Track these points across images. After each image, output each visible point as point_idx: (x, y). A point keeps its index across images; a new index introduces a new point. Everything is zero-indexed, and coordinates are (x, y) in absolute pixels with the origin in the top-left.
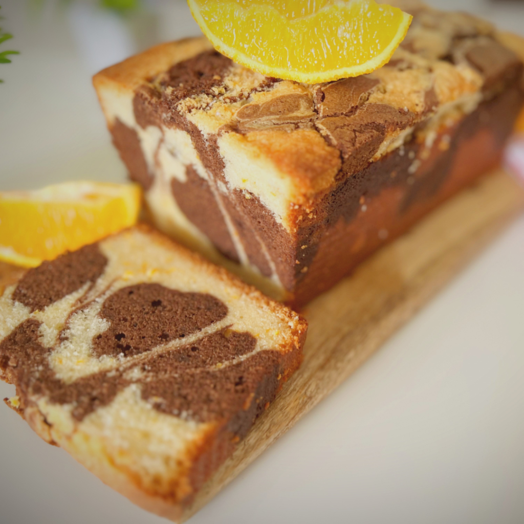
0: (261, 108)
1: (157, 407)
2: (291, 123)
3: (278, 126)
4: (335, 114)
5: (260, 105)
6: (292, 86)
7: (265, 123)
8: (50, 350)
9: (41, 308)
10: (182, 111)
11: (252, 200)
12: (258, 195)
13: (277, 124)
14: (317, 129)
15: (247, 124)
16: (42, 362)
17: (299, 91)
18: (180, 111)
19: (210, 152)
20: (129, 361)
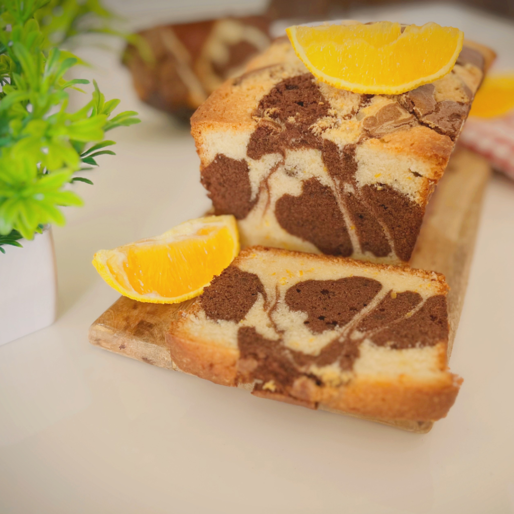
0: (377, 118)
1: (394, 347)
2: (406, 124)
3: (398, 128)
4: (429, 112)
5: (374, 116)
6: (385, 99)
7: (389, 127)
8: (280, 340)
9: (242, 317)
10: (317, 132)
11: (383, 190)
12: (391, 184)
13: (397, 126)
14: (427, 125)
15: (377, 131)
16: (284, 348)
17: (391, 102)
18: (315, 133)
19: (343, 161)
20: (345, 329)
